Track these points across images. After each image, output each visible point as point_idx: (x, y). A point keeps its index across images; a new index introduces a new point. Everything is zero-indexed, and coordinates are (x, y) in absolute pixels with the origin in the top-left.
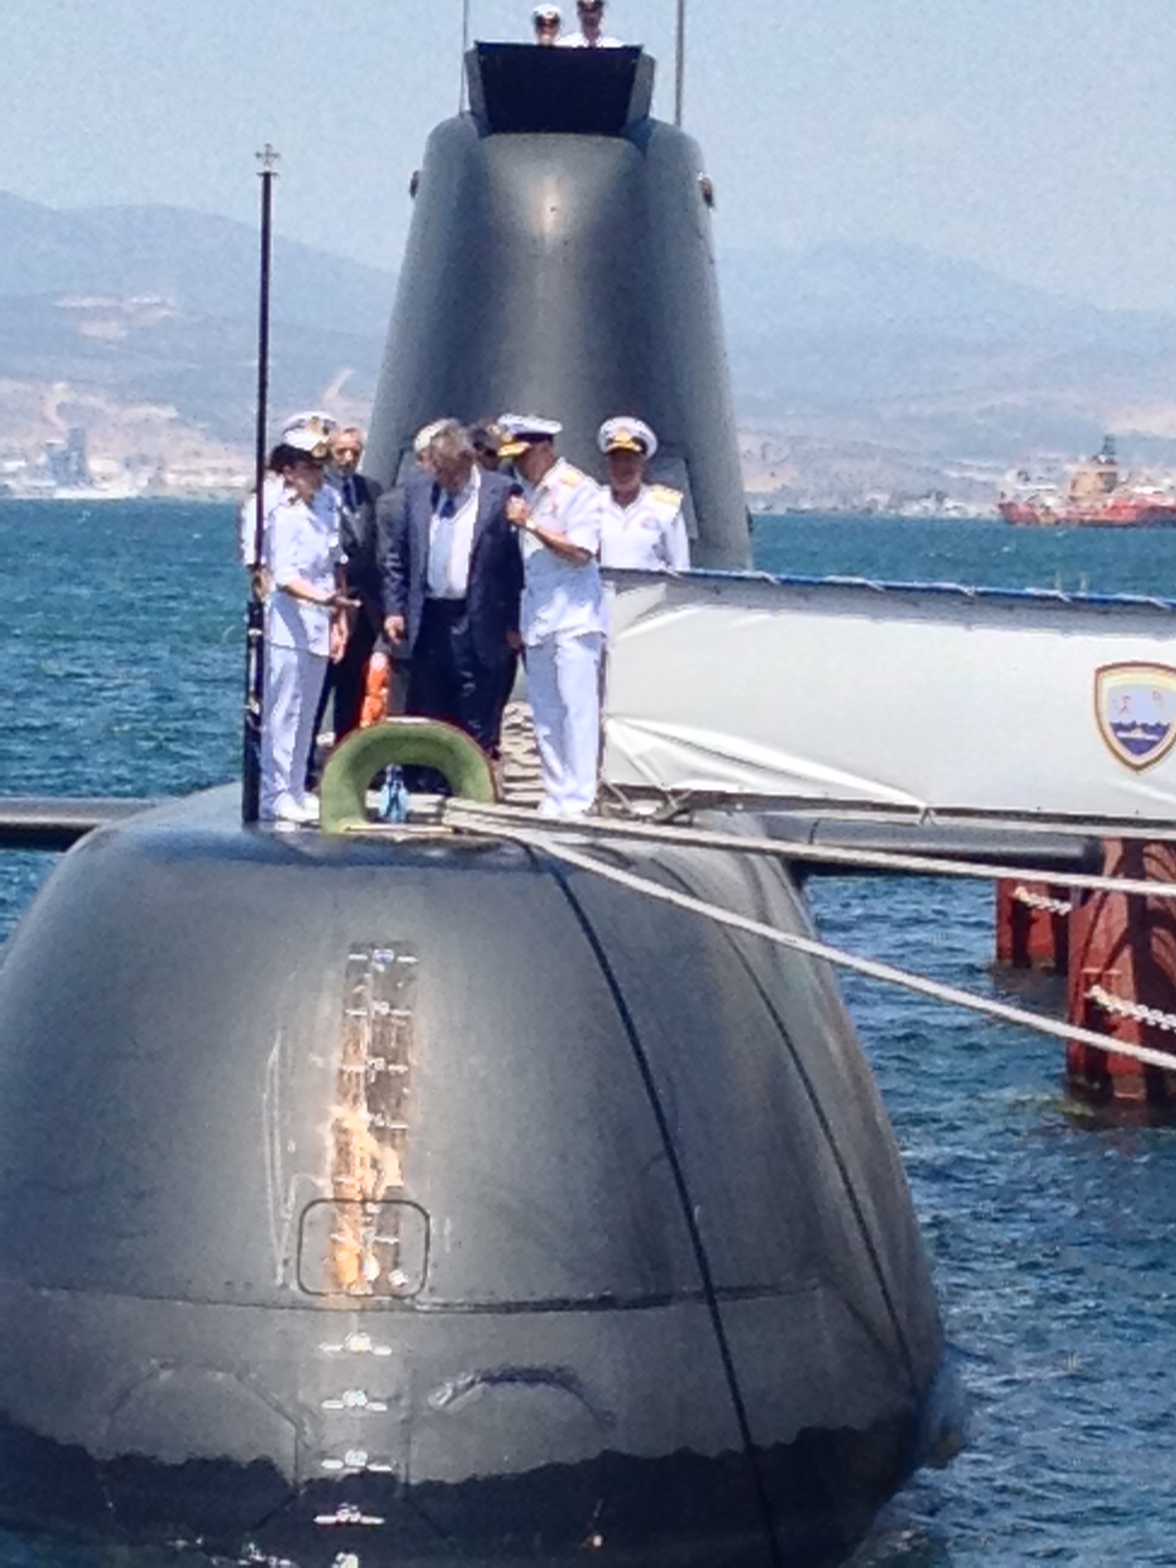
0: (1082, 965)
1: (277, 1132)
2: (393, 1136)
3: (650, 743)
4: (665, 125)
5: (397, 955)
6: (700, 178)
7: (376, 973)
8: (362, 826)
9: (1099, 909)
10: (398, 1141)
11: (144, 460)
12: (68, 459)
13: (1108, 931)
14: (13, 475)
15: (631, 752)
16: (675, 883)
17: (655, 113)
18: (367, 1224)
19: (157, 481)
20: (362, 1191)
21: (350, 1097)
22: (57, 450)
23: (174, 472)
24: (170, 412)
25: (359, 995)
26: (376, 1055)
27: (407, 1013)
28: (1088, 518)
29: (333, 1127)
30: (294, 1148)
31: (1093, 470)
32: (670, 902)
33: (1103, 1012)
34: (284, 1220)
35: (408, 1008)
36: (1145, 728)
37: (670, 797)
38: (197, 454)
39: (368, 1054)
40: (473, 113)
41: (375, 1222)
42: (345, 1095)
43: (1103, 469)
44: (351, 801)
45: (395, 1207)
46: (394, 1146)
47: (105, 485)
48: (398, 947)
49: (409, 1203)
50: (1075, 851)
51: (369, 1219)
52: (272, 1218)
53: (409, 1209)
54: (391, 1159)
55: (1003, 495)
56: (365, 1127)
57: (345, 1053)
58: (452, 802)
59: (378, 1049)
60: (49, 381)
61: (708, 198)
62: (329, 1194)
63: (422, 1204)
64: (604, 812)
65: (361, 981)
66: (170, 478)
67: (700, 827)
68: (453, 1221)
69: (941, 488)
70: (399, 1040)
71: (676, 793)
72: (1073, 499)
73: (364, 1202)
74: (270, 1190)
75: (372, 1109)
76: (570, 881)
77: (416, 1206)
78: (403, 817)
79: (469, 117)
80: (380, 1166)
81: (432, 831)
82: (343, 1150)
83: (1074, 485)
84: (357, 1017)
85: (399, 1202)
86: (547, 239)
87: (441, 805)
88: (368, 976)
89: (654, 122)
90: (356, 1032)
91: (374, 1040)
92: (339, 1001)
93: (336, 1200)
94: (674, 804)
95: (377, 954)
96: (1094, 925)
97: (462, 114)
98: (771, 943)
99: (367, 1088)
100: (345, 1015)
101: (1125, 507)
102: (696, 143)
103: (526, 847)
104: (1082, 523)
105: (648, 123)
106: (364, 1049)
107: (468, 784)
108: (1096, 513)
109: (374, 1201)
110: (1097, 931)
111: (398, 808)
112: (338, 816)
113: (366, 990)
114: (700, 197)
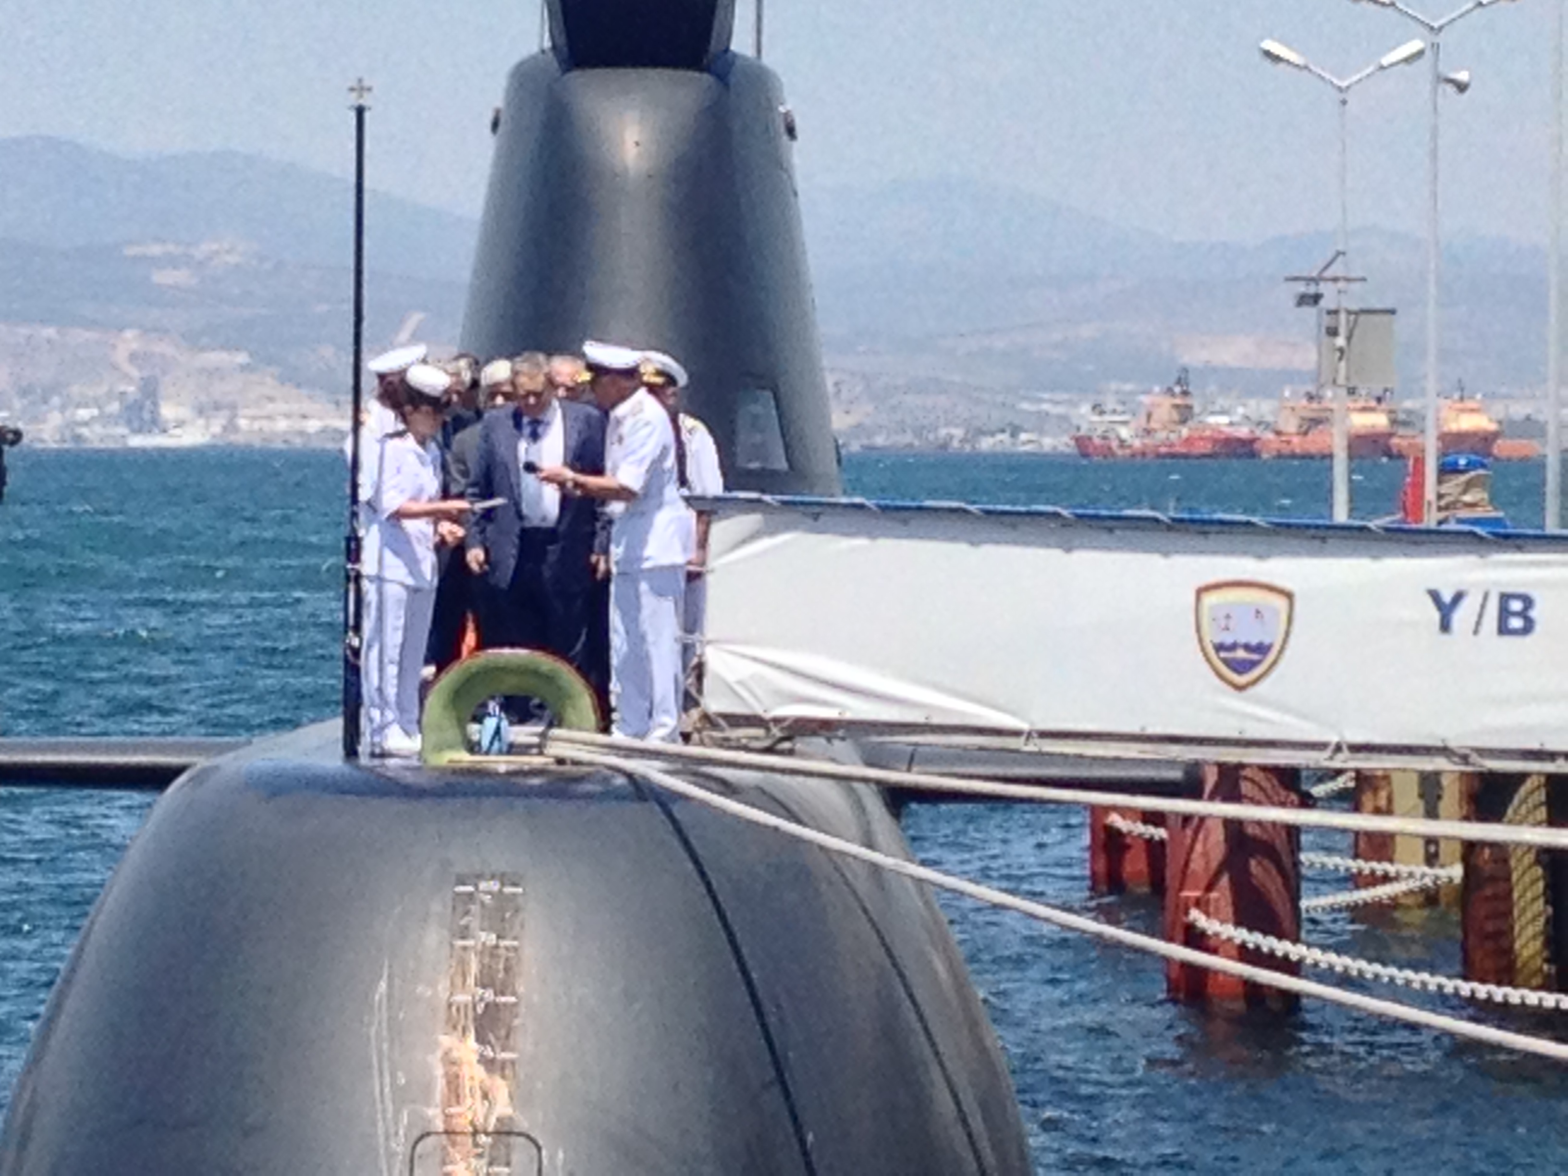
0: (1181, 889)
1: (386, 1065)
2: (503, 1069)
3: (750, 669)
4: (745, 58)
5: (503, 884)
6: (782, 109)
7: (483, 904)
8: (464, 757)
9: (1196, 833)
10: (508, 1072)
11: (217, 407)
12: (141, 408)
13: (1205, 854)
14: (86, 424)
15: (731, 678)
16: (782, 811)
17: (735, 46)
18: (480, 1156)
19: (231, 427)
20: (472, 1123)
21: (460, 1028)
22: (131, 399)
23: (245, 417)
24: (242, 358)
25: (467, 927)
26: (484, 987)
27: (515, 943)
28: (1163, 450)
29: (442, 1059)
30: (403, 1081)
31: (1167, 402)
32: (776, 829)
33: (1203, 934)
34: (396, 1154)
35: (515, 938)
36: (1247, 647)
37: (771, 725)
38: (271, 399)
39: (476, 985)
40: (554, 47)
41: (487, 1153)
42: (455, 1028)
43: (1178, 401)
44: (452, 734)
45: (504, 1138)
46: (503, 1077)
47: (178, 431)
48: (503, 879)
49: (520, 1134)
50: (1176, 774)
51: (480, 1150)
52: (382, 1151)
53: (521, 1140)
54: (501, 1089)
55: (1078, 429)
56: (475, 1058)
57: (452, 984)
58: (555, 732)
59: (486, 981)
60: (121, 329)
61: (791, 131)
62: (440, 1126)
63: (533, 1135)
64: (706, 740)
65: (467, 913)
66: (243, 423)
67: (804, 756)
68: (565, 1152)
69: (1017, 422)
70: (507, 970)
71: (777, 721)
72: (1148, 432)
73: (475, 1133)
74: (380, 1124)
75: (481, 1039)
76: (677, 810)
77: (528, 1137)
78: (505, 748)
79: (550, 55)
80: (490, 1096)
81: (537, 761)
82: (454, 1083)
83: (1149, 416)
84: (465, 948)
85: (509, 1133)
86: (632, 173)
87: (543, 735)
88: (474, 908)
89: (735, 55)
90: (463, 964)
91: (481, 972)
92: (445, 933)
93: (447, 1132)
94: (776, 732)
95: (483, 886)
96: (1192, 848)
97: (543, 52)
98: (875, 869)
99: (475, 1019)
100: (452, 946)
101: (1201, 438)
102: (775, 75)
103: (630, 776)
104: (1159, 456)
105: (729, 55)
106: (471, 981)
107: (571, 715)
108: (1171, 445)
109: (487, 1134)
110: (1195, 856)
111: (500, 740)
112: (440, 748)
113: (473, 921)
114: (782, 129)
